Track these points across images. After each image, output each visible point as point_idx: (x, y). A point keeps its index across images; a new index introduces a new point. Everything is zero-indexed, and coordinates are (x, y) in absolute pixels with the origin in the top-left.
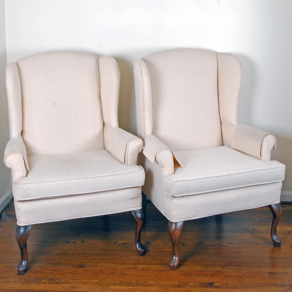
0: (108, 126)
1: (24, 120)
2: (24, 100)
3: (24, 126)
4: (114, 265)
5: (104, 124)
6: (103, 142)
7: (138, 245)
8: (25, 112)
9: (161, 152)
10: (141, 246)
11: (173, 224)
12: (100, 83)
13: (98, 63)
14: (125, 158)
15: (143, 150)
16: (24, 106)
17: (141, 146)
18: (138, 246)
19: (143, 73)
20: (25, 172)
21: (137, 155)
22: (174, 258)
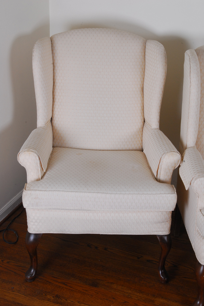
0: (147, 125)
1: (55, 106)
2: (56, 84)
3: (55, 112)
4: (130, 291)
5: (144, 121)
6: (141, 141)
7: (161, 271)
8: (56, 97)
9: (198, 180)
10: (164, 274)
11: (201, 267)
12: (144, 72)
13: (144, 48)
14: (158, 172)
15: (179, 166)
16: (56, 90)
17: (179, 161)
18: (161, 273)
19: (191, 71)
20: (40, 173)
21: (172, 171)
22: (198, 302)
